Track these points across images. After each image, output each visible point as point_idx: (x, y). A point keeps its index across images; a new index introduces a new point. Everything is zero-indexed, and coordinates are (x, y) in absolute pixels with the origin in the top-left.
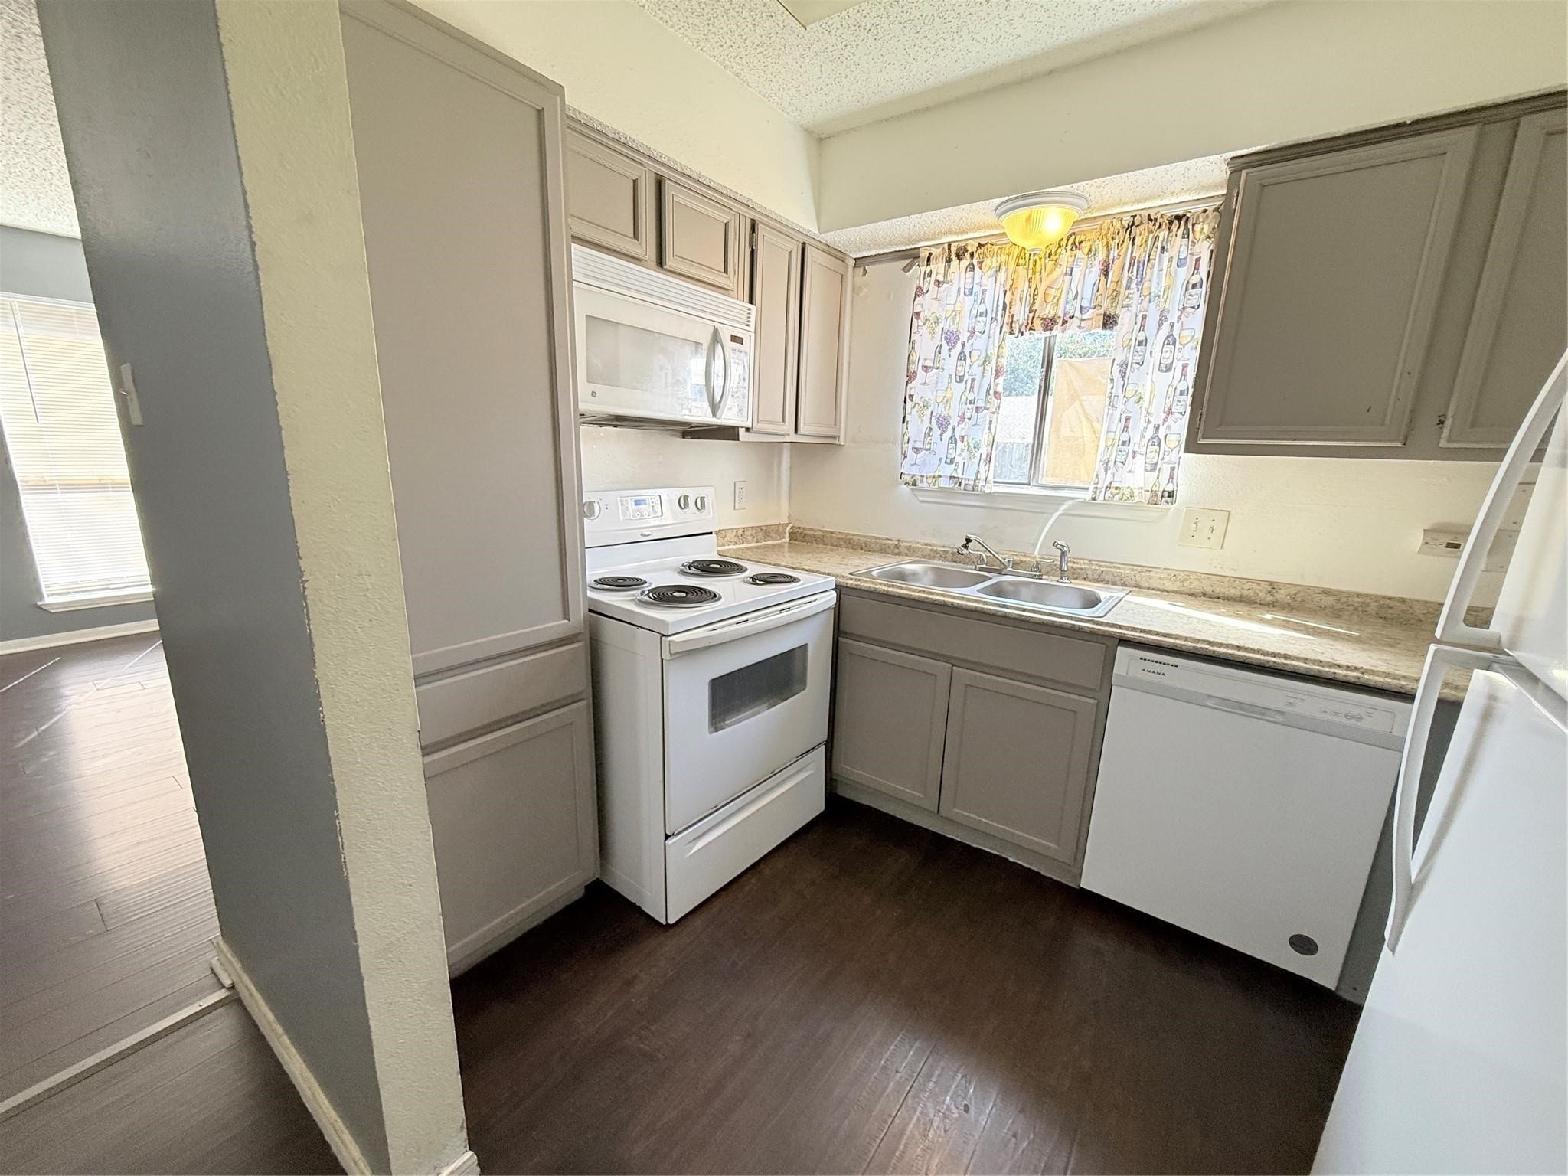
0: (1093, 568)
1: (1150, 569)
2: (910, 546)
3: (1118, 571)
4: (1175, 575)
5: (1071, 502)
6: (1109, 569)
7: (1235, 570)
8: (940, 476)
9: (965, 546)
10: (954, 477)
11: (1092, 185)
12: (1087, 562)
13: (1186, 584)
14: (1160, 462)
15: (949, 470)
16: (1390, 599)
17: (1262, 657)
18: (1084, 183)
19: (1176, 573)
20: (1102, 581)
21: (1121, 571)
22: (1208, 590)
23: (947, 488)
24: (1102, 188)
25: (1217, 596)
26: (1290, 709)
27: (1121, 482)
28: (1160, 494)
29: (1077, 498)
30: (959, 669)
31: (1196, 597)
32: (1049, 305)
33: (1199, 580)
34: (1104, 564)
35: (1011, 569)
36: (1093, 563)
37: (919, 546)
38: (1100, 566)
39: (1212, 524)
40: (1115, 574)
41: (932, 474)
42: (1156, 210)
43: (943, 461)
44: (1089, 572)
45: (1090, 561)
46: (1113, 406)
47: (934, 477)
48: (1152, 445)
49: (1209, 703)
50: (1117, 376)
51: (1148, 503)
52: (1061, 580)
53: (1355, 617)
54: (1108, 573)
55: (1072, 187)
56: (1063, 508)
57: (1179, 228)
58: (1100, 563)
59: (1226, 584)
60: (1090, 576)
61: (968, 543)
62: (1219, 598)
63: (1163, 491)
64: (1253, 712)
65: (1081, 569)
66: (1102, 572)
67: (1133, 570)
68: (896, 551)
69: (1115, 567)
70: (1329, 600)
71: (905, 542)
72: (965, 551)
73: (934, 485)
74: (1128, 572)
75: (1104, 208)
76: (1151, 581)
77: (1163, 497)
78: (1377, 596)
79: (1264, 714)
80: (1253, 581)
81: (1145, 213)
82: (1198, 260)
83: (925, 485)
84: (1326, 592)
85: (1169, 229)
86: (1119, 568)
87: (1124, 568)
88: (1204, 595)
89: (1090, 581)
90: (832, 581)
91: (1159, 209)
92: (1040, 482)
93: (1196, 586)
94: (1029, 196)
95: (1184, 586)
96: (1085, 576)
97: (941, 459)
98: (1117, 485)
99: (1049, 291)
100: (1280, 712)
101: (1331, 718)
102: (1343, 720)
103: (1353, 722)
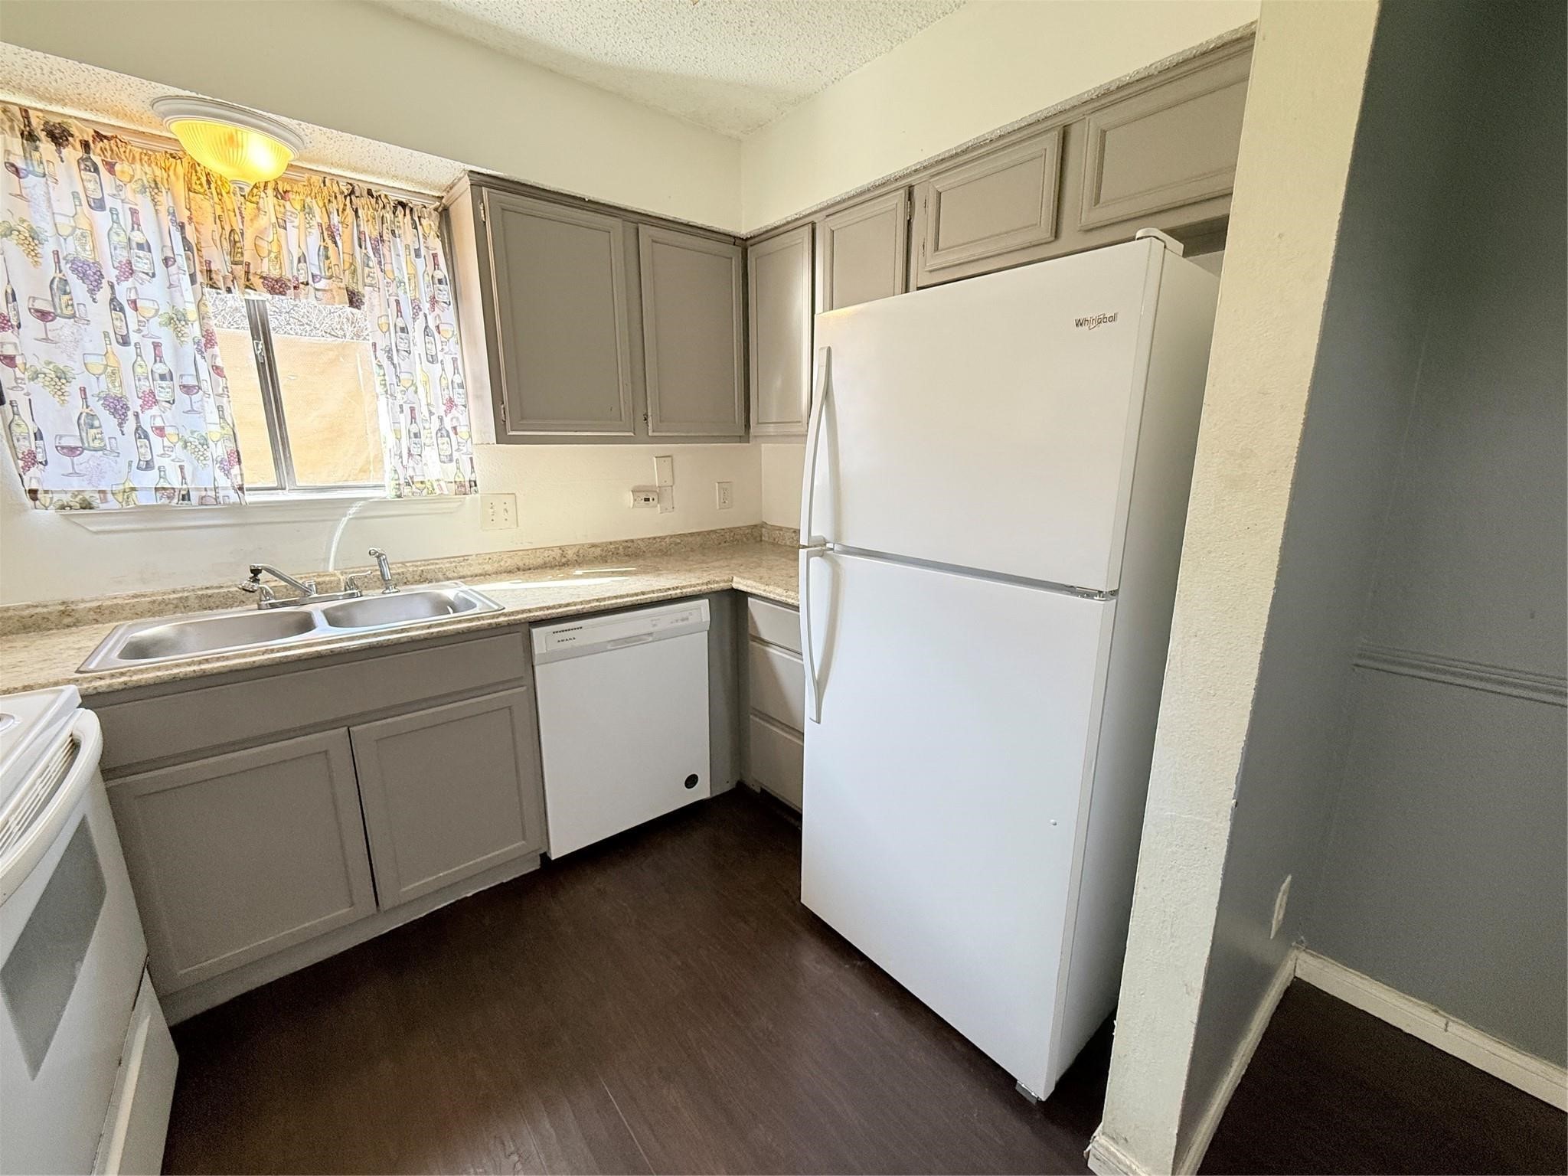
0: (411, 569)
1: (466, 558)
2: (99, 607)
3: (438, 566)
4: (490, 559)
5: (361, 503)
6: (429, 567)
7: (531, 543)
8: (133, 489)
9: (255, 580)
10: (164, 489)
11: (325, 134)
12: (400, 565)
13: (502, 563)
14: (455, 453)
15: (150, 479)
16: (626, 541)
17: (631, 599)
18: (317, 127)
19: (490, 556)
20: (425, 581)
21: (441, 566)
22: (520, 564)
23: (153, 506)
24: (332, 141)
25: (528, 567)
26: (656, 628)
27: (424, 475)
28: (467, 484)
29: (371, 498)
30: (359, 727)
31: (513, 573)
32: (266, 260)
33: (510, 557)
34: (419, 563)
35: (316, 595)
36: (407, 564)
37: (120, 601)
38: (417, 566)
39: (505, 506)
40: (437, 571)
41: (121, 487)
42: (378, 187)
43: (135, 465)
44: (408, 575)
45: (402, 563)
46: (391, 395)
47: (124, 492)
48: (441, 436)
49: (609, 647)
50: (386, 363)
51: (456, 494)
52: (388, 591)
53: (614, 559)
54: (428, 571)
55: (300, 124)
56: (352, 511)
57: (405, 215)
58: (414, 564)
59: (532, 556)
60: (410, 578)
61: (256, 575)
62: (530, 569)
63: (470, 481)
64: (635, 641)
65: (399, 574)
66: (422, 571)
67: (451, 563)
68: (67, 620)
69: (433, 564)
70: (598, 551)
71: (83, 601)
72: (256, 586)
73: (128, 503)
74: (448, 565)
75: (311, 161)
76: (472, 569)
77: (471, 487)
78: (620, 541)
79: (640, 640)
80: (548, 549)
81: (366, 187)
82: (435, 256)
83: (113, 504)
84: (593, 546)
85: (394, 213)
86: (437, 564)
87: (442, 563)
88: (519, 569)
89: (412, 584)
90: (71, 692)
91: (381, 188)
92: (298, 484)
93: (509, 563)
94: (232, 108)
95: (501, 566)
96: (405, 580)
97: (130, 464)
98: (421, 479)
99: (259, 242)
100: (650, 634)
101: (676, 625)
102: (680, 623)
103: (685, 622)
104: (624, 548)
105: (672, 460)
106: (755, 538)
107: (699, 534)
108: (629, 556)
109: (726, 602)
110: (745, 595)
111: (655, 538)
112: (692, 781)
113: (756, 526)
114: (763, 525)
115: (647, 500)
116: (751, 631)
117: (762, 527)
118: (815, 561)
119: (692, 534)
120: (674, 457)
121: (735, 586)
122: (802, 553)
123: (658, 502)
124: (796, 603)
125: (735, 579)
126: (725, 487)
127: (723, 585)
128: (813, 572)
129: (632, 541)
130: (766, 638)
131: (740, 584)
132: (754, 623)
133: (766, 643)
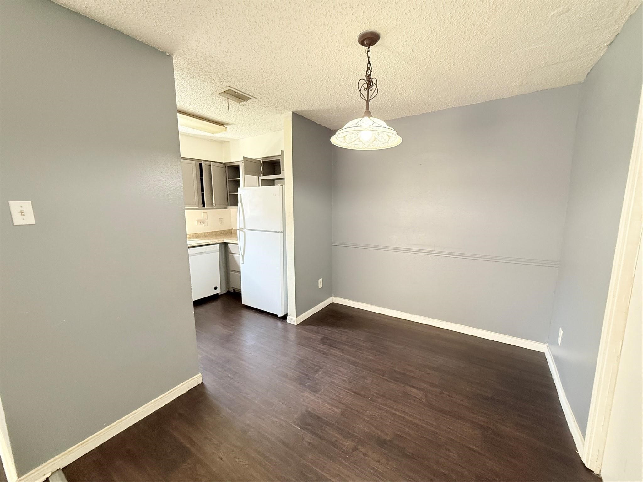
17: (201, 244)
49: (196, 255)
53: (192, 238)
64: (201, 253)
79: (203, 253)
100: (205, 252)
101: (211, 250)
102: (212, 250)
103: (213, 250)
104: (195, 235)
105: (207, 214)
106: (230, 233)
107: (214, 232)
108: (196, 237)
109: (223, 246)
110: (227, 243)
111: (203, 233)
112: (216, 288)
113: (230, 230)
114: (232, 229)
115: (201, 223)
116: (229, 251)
117: (232, 230)
118: (241, 232)
119: (212, 232)
120: (208, 212)
121: (225, 241)
122: (238, 231)
123: (204, 224)
124: (237, 243)
125: (225, 240)
126: (221, 220)
127: (223, 242)
128: (240, 234)
129: (197, 234)
130: (233, 252)
131: (226, 241)
132: (230, 250)
133: (233, 254)
